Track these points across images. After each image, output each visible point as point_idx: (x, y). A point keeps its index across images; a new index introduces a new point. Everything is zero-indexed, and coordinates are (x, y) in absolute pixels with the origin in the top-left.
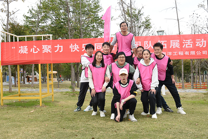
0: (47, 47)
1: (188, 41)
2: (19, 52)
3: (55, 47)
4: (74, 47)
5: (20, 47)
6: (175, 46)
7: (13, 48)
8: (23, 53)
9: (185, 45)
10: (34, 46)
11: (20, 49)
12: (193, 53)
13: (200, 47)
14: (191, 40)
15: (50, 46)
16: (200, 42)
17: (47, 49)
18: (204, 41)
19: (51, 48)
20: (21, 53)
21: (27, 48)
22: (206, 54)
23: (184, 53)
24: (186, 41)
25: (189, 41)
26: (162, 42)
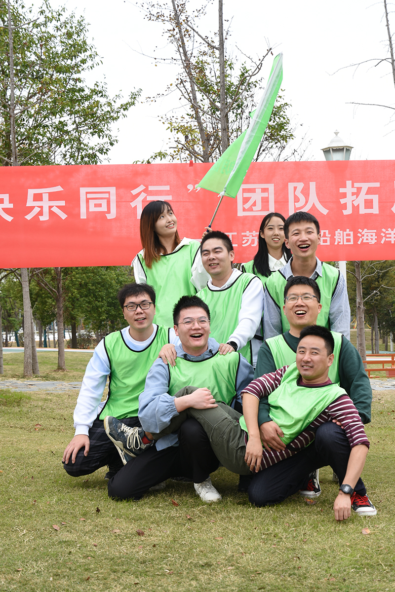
26: (359, 189)
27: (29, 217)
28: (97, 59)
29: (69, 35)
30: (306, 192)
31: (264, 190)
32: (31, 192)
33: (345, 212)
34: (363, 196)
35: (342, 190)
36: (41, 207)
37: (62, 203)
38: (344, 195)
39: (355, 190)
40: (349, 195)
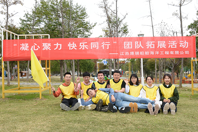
0: (47, 45)
1: (173, 43)
2: (21, 49)
3: (54, 45)
4: (72, 45)
5: (21, 45)
6: (162, 46)
7: (14, 45)
8: (24, 50)
9: (170, 45)
10: (35, 44)
11: (22, 46)
12: (177, 52)
13: (183, 47)
14: (175, 41)
15: (50, 44)
16: (183, 43)
17: (47, 47)
18: (187, 43)
19: (50, 46)
21: (28, 45)
22: (188, 54)
23: (169, 52)
24: (171, 42)
26: (150, 43)
27: (80, 49)
28: (88, 16)
29: (82, 11)
30: (139, 43)
31: (130, 43)
32: (81, 43)
33: (147, 48)
34: (151, 44)
35: (146, 43)
36: (83, 47)
37: (87, 46)
38: (147, 44)
39: (149, 43)
40: (148, 44)
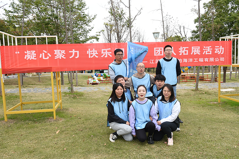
0: (60, 52)
2: (25, 58)
3: (70, 52)
4: (92, 52)
5: (25, 52)
6: (196, 53)
7: (16, 53)
8: (30, 59)
9: (205, 51)
10: (44, 51)
11: (26, 54)
12: (212, 59)
13: (219, 53)
15: (64, 51)
16: (219, 49)
17: (60, 55)
18: (222, 48)
19: (65, 53)
20: (27, 59)
21: (34, 53)
22: (224, 61)
23: (204, 59)
24: (207, 47)
25: (209, 47)
27: (102, 56)
31: (161, 49)
32: (103, 50)
33: (180, 55)
34: (184, 50)
36: (105, 54)
37: (111, 53)
38: (180, 50)
39: (182, 49)
